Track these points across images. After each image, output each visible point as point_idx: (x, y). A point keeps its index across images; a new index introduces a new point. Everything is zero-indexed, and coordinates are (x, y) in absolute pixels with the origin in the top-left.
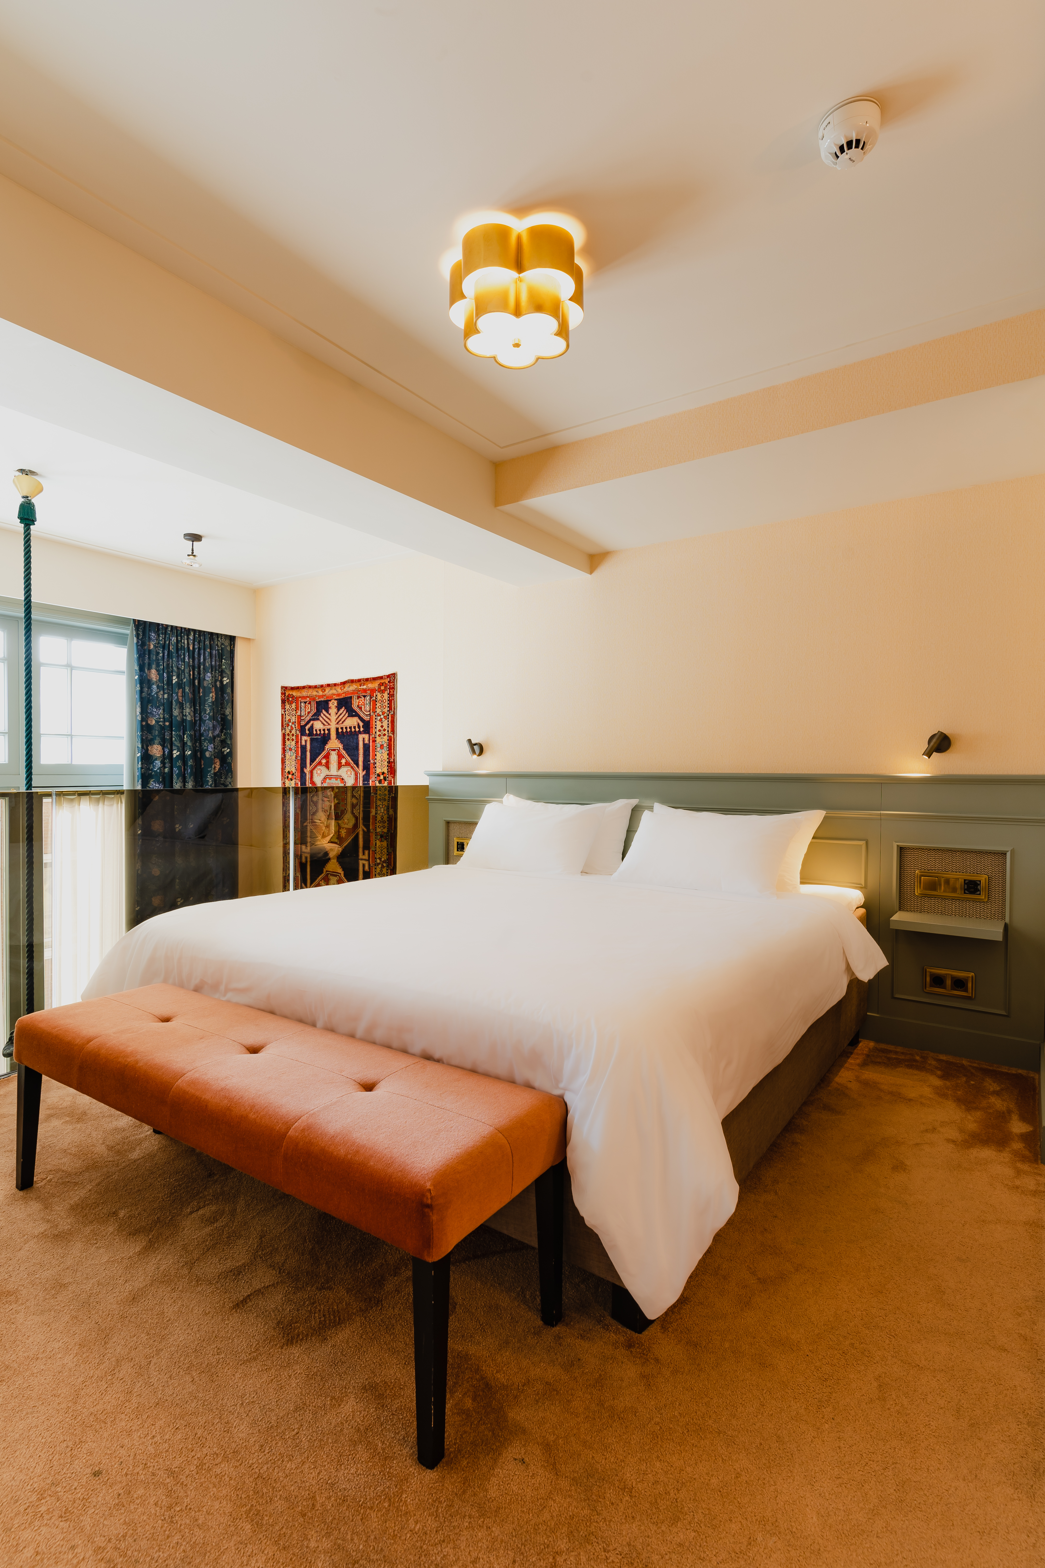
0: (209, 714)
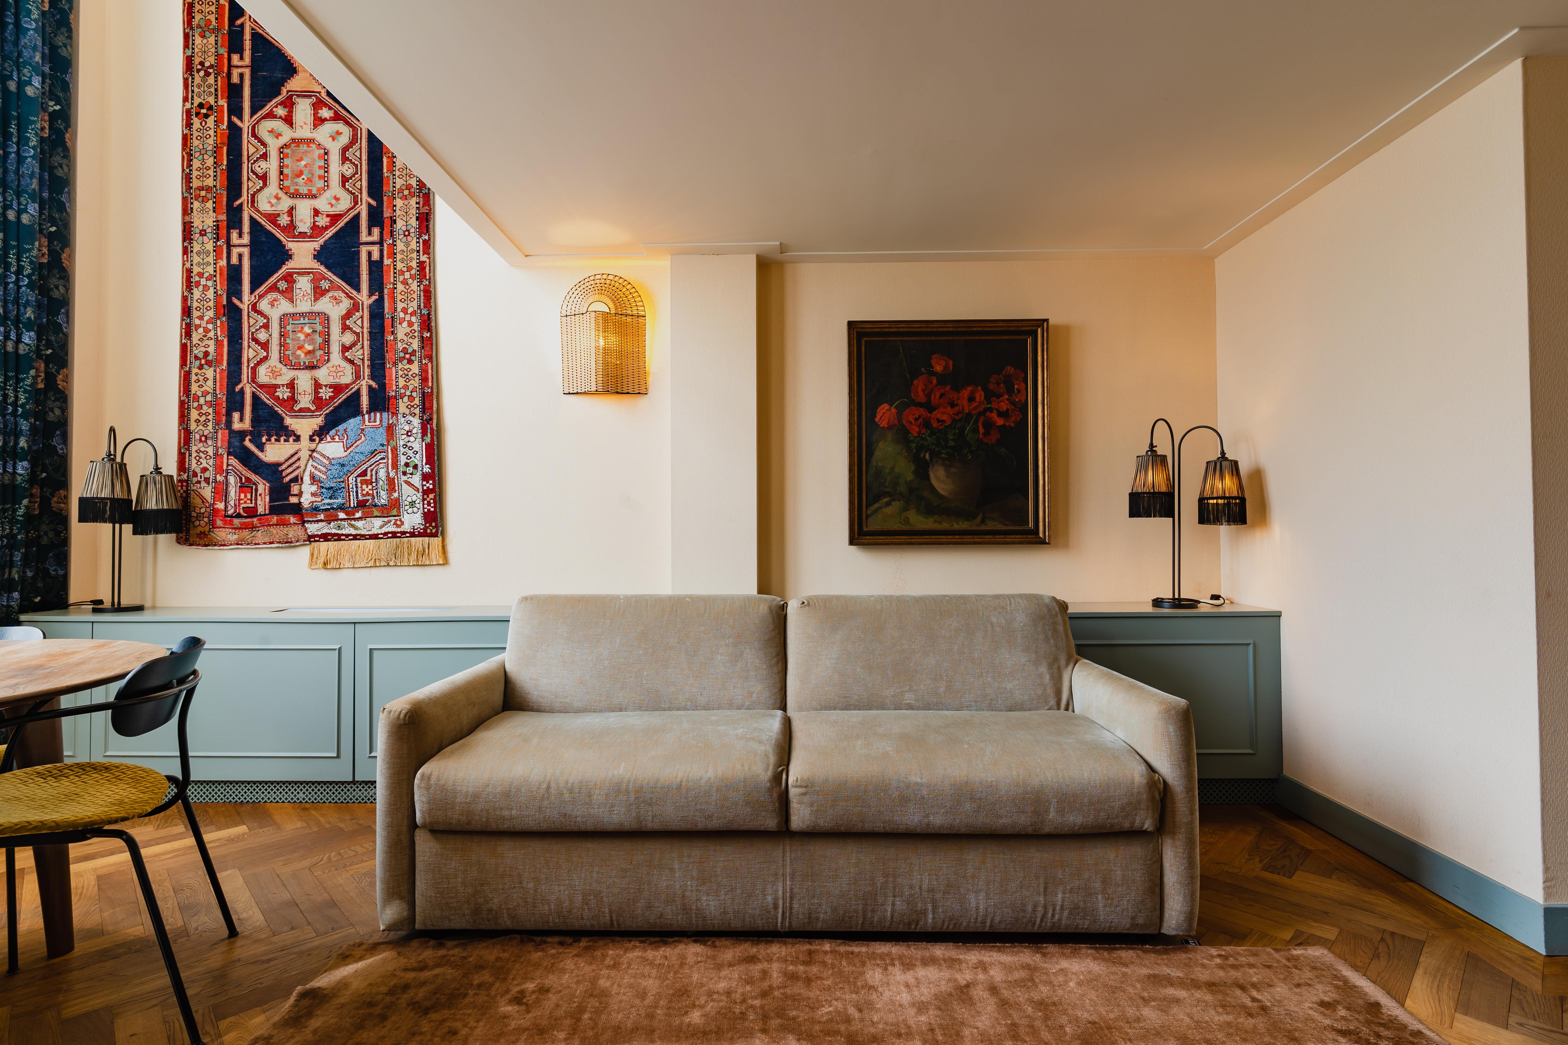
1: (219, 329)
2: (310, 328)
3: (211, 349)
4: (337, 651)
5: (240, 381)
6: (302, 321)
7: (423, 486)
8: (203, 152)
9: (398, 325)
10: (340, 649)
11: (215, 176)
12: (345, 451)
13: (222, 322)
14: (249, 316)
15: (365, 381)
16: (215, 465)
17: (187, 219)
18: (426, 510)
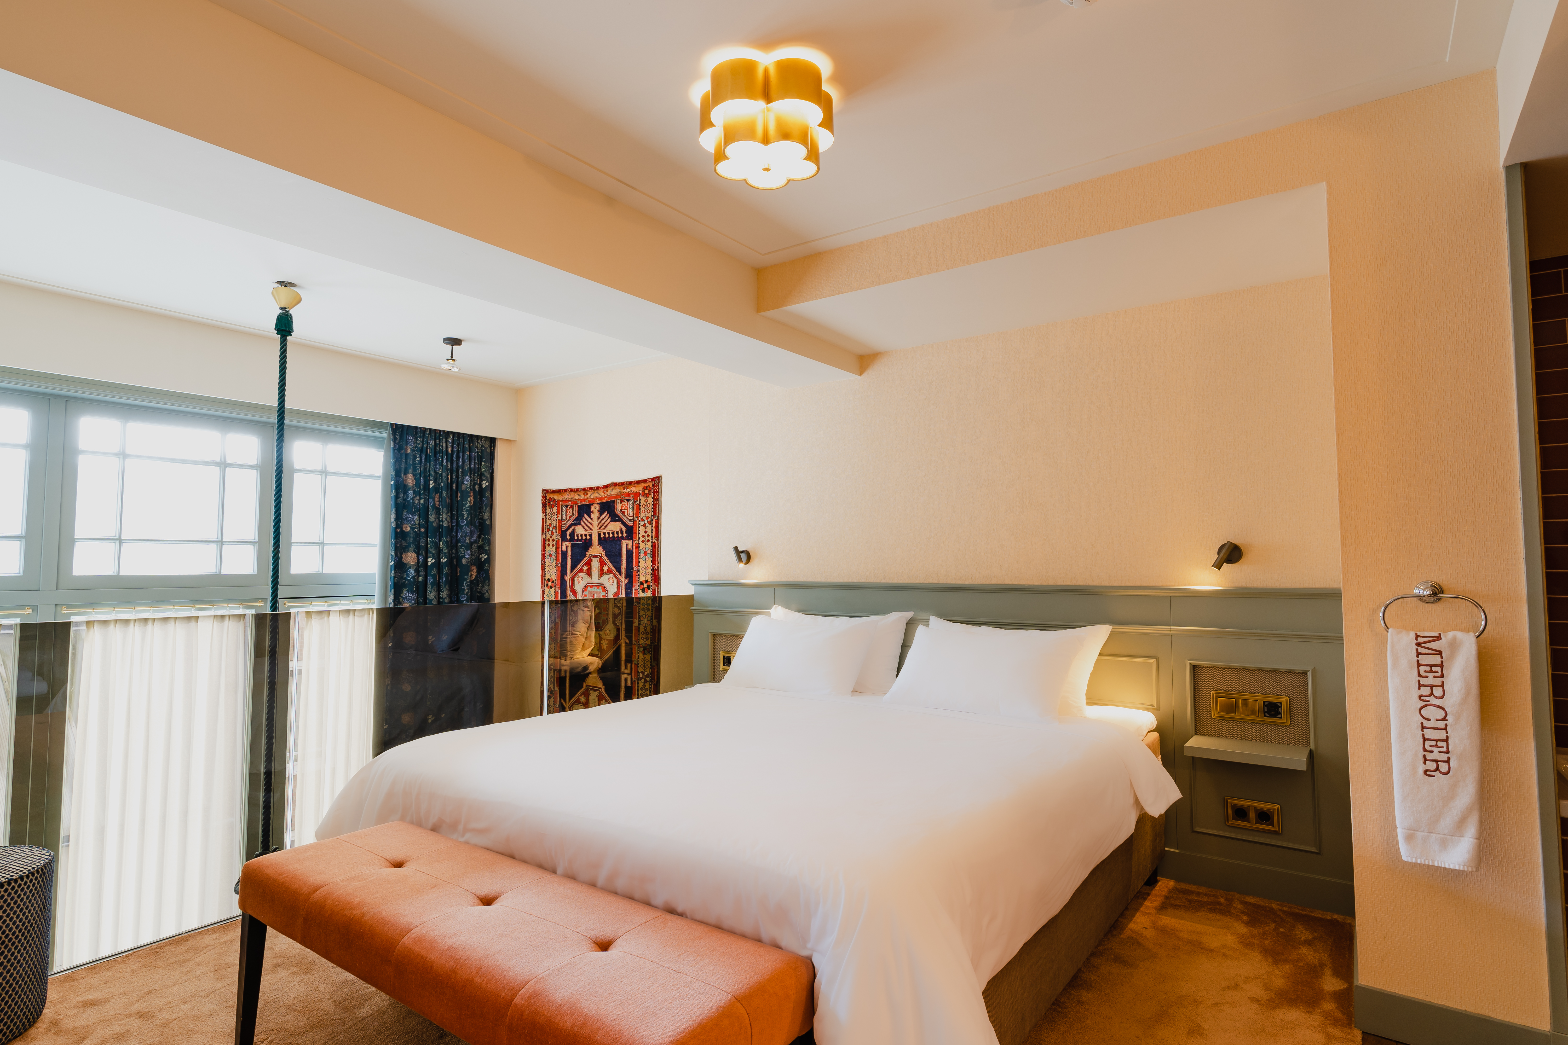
0: (466, 519)
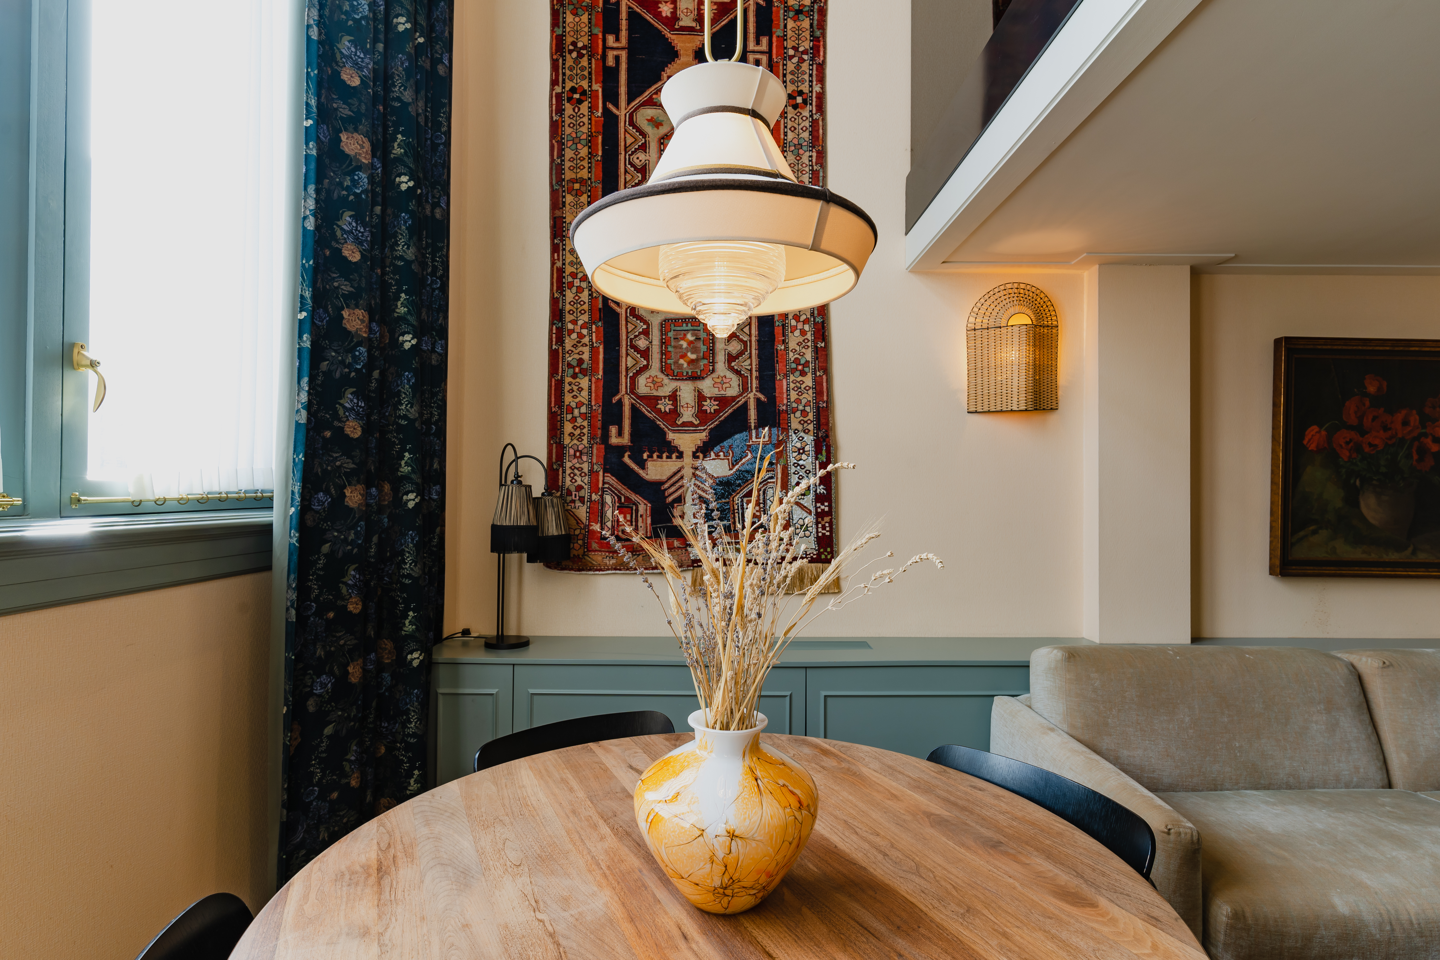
1: (594, 334)
2: (693, 335)
3: (586, 356)
4: (788, 697)
5: (617, 392)
6: (684, 327)
7: (816, 508)
8: (576, 141)
9: (790, 334)
10: (791, 695)
11: (590, 168)
12: (731, 469)
13: (597, 327)
14: (627, 321)
15: (752, 394)
16: (590, 483)
17: (558, 213)
18: (820, 534)
